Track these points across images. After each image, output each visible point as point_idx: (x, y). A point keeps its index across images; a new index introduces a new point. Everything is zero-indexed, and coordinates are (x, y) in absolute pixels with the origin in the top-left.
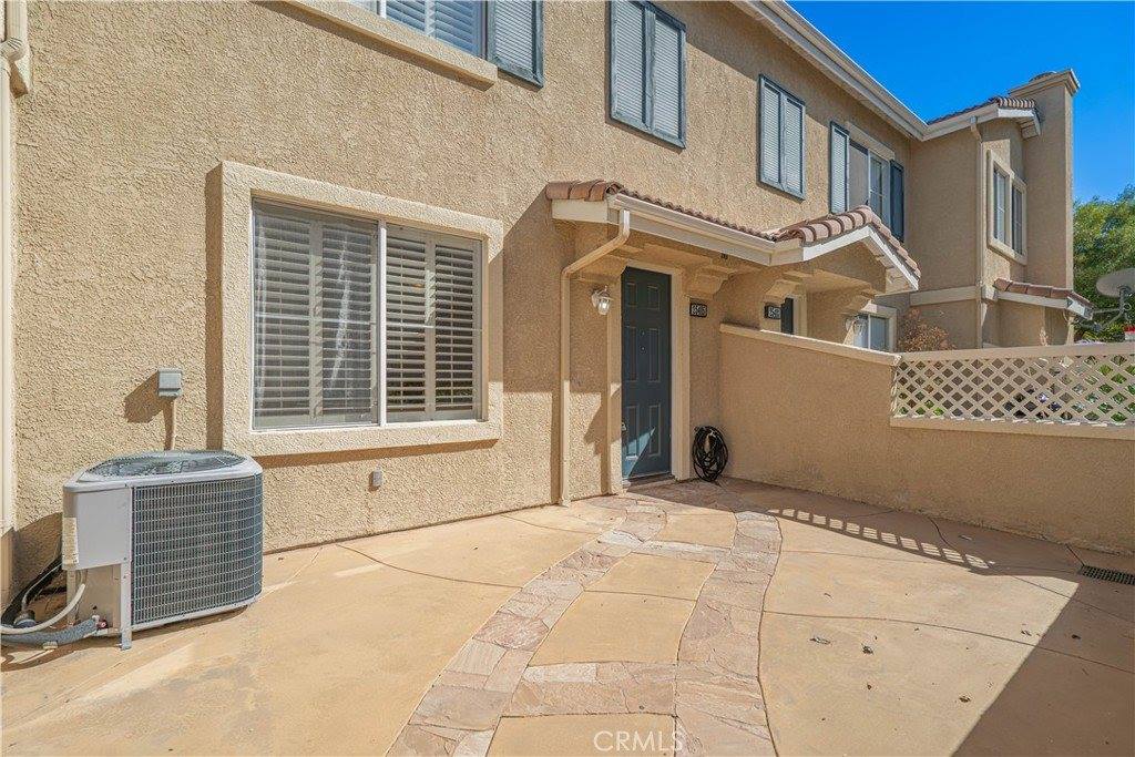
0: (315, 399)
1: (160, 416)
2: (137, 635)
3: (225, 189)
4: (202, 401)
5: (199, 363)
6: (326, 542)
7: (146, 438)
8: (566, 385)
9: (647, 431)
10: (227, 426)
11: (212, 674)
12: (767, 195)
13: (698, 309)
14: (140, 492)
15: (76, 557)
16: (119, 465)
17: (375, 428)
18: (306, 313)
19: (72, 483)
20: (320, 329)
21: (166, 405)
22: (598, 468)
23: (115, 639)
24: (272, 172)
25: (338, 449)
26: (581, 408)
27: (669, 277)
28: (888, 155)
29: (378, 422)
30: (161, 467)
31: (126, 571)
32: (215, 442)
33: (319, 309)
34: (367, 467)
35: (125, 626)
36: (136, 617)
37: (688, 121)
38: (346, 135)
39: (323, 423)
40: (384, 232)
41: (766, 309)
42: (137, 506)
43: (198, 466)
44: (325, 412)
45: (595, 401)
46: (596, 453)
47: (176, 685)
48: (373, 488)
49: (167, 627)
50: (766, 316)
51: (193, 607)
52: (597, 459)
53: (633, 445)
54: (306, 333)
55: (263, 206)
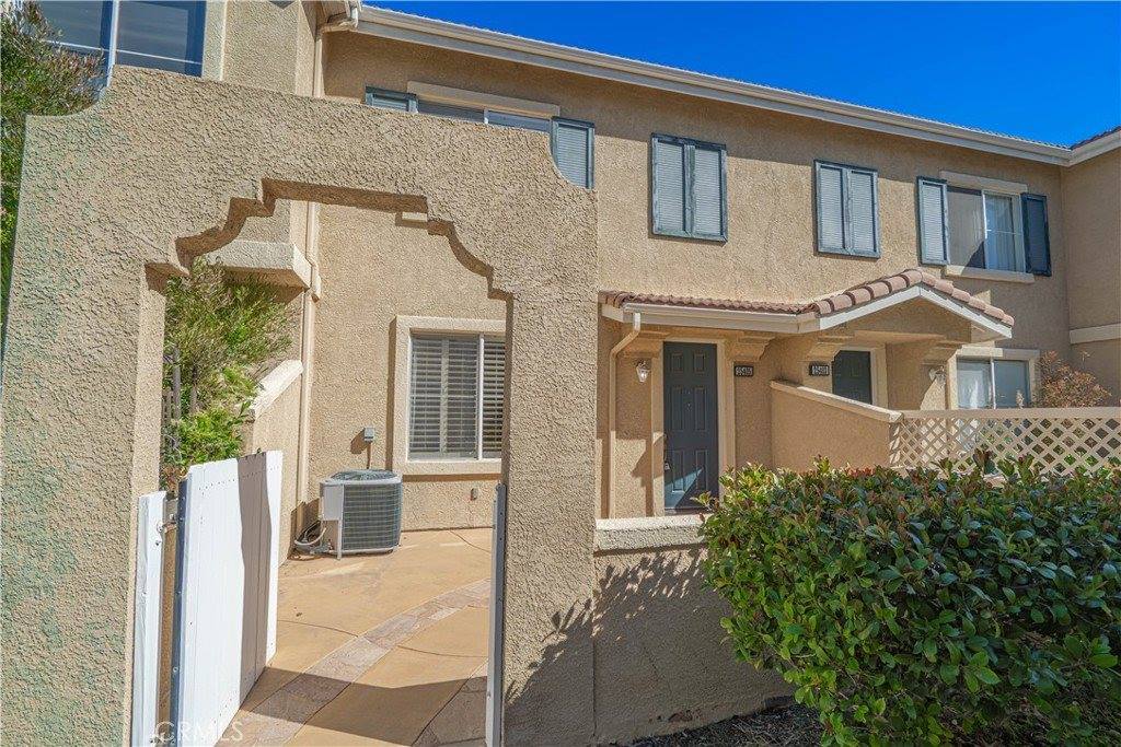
0: (443, 442)
1: (365, 452)
2: (344, 555)
3: (398, 330)
4: (384, 444)
5: (383, 424)
6: (445, 529)
7: (357, 463)
8: (613, 434)
9: (695, 471)
10: (395, 458)
11: (367, 574)
12: (828, 262)
13: (743, 370)
14: (347, 488)
15: (323, 516)
16: (342, 475)
17: (475, 461)
18: (439, 392)
19: (323, 482)
20: (446, 401)
21: (368, 445)
22: (643, 499)
23: (335, 556)
24: (420, 317)
25: (452, 473)
26: (627, 452)
27: (715, 345)
28: (1016, 189)
29: (477, 458)
30: (359, 477)
31: (341, 522)
32: (389, 467)
33: (446, 390)
34: (470, 485)
35: (340, 551)
36: (344, 547)
37: (731, 219)
38: (461, 287)
39: (447, 457)
40: (482, 341)
41: (811, 367)
42: (346, 494)
43: (378, 477)
44: (448, 451)
45: (640, 447)
46: (642, 485)
47: (352, 575)
48: (473, 499)
49: (357, 554)
50: (811, 374)
51: (367, 546)
52: (643, 491)
53: (679, 483)
54: (438, 404)
55: (417, 336)
